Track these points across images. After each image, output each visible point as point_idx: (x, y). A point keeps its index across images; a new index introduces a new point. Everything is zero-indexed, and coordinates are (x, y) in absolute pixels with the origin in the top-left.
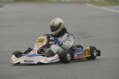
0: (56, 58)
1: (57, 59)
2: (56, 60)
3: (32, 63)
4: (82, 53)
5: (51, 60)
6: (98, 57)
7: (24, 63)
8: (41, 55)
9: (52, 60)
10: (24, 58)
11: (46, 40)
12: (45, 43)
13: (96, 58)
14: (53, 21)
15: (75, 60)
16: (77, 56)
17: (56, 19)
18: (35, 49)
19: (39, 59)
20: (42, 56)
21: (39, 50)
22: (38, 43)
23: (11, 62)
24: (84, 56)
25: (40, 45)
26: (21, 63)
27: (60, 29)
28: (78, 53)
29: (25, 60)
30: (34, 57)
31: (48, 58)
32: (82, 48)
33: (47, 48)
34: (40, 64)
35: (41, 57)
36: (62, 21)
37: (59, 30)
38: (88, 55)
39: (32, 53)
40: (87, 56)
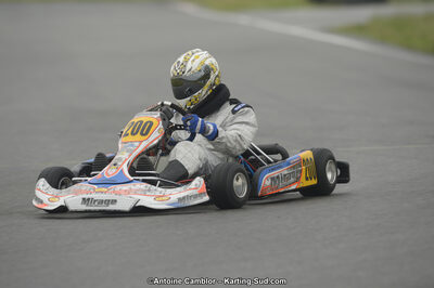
0: (195, 192)
1: (201, 194)
2: (195, 196)
3: (111, 207)
4: (286, 172)
5: (180, 199)
6: (339, 188)
7: (84, 207)
8: (144, 181)
9: (184, 198)
10: (80, 192)
11: (161, 126)
12: (155, 136)
13: (334, 192)
14: (181, 59)
15: (262, 197)
16: (268, 183)
17: (190, 53)
18: (120, 159)
19: (135, 193)
20: (145, 184)
21: (134, 160)
22: (130, 138)
23: (34, 203)
24: (293, 183)
25: (137, 144)
26: (71, 208)
27: (206, 88)
28: (275, 173)
29: (86, 196)
30: (118, 187)
31: (169, 191)
32: (285, 156)
33: (162, 155)
34: (139, 211)
35: (144, 186)
36: (214, 60)
37: (203, 93)
38: (307, 179)
39: (109, 172)
40: (305, 183)
